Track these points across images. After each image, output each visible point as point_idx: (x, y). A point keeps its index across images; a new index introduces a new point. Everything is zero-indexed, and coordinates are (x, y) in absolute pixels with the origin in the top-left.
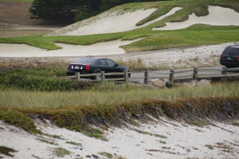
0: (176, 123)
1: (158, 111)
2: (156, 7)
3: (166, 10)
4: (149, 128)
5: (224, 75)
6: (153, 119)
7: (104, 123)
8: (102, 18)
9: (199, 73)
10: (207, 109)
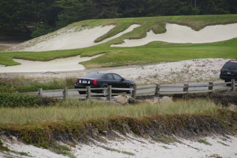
0: (143, 140)
1: (125, 127)
2: (114, 24)
3: (124, 27)
4: (117, 145)
5: (186, 92)
6: (120, 135)
7: (71, 140)
8: (59, 34)
9: (161, 90)
10: (173, 126)
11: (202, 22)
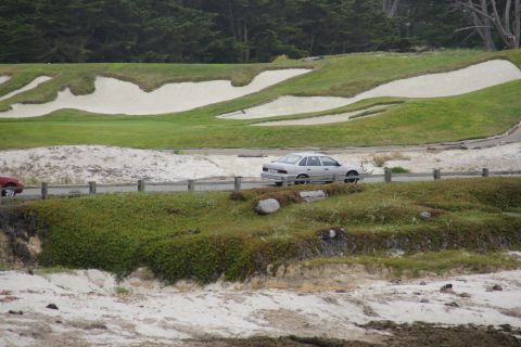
2: (9, 74)
11: (159, 75)
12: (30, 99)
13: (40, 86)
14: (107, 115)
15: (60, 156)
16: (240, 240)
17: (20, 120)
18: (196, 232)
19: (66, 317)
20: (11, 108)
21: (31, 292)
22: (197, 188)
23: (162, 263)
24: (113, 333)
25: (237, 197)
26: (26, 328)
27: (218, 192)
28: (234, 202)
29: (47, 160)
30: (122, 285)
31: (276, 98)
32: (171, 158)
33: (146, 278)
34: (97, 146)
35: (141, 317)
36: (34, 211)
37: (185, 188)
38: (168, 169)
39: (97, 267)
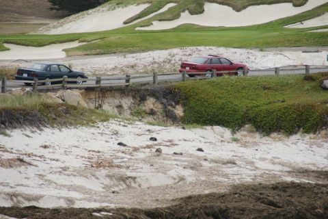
2: (150, 2)
3: (159, 6)
5: (98, 85)
12: (163, 18)
13: (169, 9)
14: (213, 27)
15: (187, 53)
16: (312, 106)
17: (158, 32)
18: (283, 102)
19: (209, 157)
20: (152, 24)
21: (185, 140)
22: (281, 73)
23: (261, 121)
24: (240, 167)
25: (309, 78)
26: (186, 163)
27: (295, 75)
28: (306, 82)
29: (180, 57)
30: (235, 136)
31: (324, 14)
32: (258, 54)
33: (252, 132)
34: (210, 47)
35: (257, 157)
36: (178, 89)
37: (273, 73)
38: (257, 61)
39: (219, 125)
